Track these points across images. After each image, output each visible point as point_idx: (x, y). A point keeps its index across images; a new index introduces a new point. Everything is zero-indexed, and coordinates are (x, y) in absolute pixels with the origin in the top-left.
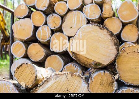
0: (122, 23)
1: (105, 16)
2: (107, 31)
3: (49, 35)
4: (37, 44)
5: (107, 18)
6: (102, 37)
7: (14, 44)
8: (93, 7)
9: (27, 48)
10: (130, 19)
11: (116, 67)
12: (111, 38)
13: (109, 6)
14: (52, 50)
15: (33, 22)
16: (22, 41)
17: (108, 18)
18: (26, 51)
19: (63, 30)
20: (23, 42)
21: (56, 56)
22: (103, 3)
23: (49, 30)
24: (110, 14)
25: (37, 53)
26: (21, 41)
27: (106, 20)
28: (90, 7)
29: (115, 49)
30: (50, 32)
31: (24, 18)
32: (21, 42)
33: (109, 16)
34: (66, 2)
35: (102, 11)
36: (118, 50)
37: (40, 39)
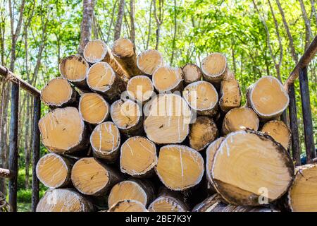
0: (260, 117)
1: (226, 105)
2: (272, 142)
3: (117, 141)
4: (92, 159)
5: (229, 109)
6: (265, 152)
7: (43, 160)
8: (203, 87)
9: (70, 168)
10: (273, 112)
11: (290, 203)
12: (280, 155)
13: (234, 86)
14: (123, 171)
15: (83, 116)
16: (60, 153)
17: (233, 108)
18: (70, 174)
19: (147, 131)
20: (61, 155)
21: (131, 184)
22: (222, 80)
23: (115, 132)
24: (236, 101)
25: (92, 179)
26: (57, 153)
27: (229, 113)
28: (198, 87)
29: (288, 173)
30: (118, 135)
31: (64, 106)
32: (58, 156)
33: (235, 105)
34: (151, 77)
35: (220, 96)
36: (292, 174)
37: (98, 149)
